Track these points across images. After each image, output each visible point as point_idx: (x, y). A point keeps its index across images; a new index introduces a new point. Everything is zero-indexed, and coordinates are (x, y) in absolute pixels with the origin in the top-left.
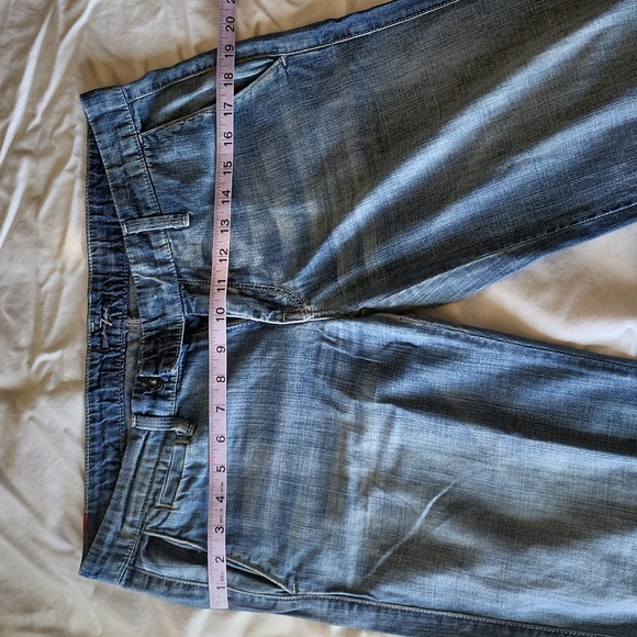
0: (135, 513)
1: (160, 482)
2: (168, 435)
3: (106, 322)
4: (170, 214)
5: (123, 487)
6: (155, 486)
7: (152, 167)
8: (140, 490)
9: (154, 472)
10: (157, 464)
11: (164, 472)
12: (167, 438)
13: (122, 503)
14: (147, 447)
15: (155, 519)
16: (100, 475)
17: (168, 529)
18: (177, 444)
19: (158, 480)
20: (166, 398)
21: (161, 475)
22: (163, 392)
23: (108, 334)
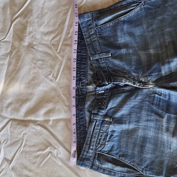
0: (93, 146)
1: (101, 136)
2: (103, 121)
3: (80, 87)
4: (105, 52)
5: (89, 137)
6: (100, 137)
7: (99, 38)
8: (94, 139)
9: (99, 133)
10: (100, 130)
11: (102, 133)
12: (103, 122)
13: (89, 142)
14: (96, 125)
15: (100, 148)
16: (80, 134)
17: (104, 151)
18: (107, 124)
19: (100, 135)
20: (103, 109)
21: (101, 134)
22: (102, 107)
23: (81, 90)
